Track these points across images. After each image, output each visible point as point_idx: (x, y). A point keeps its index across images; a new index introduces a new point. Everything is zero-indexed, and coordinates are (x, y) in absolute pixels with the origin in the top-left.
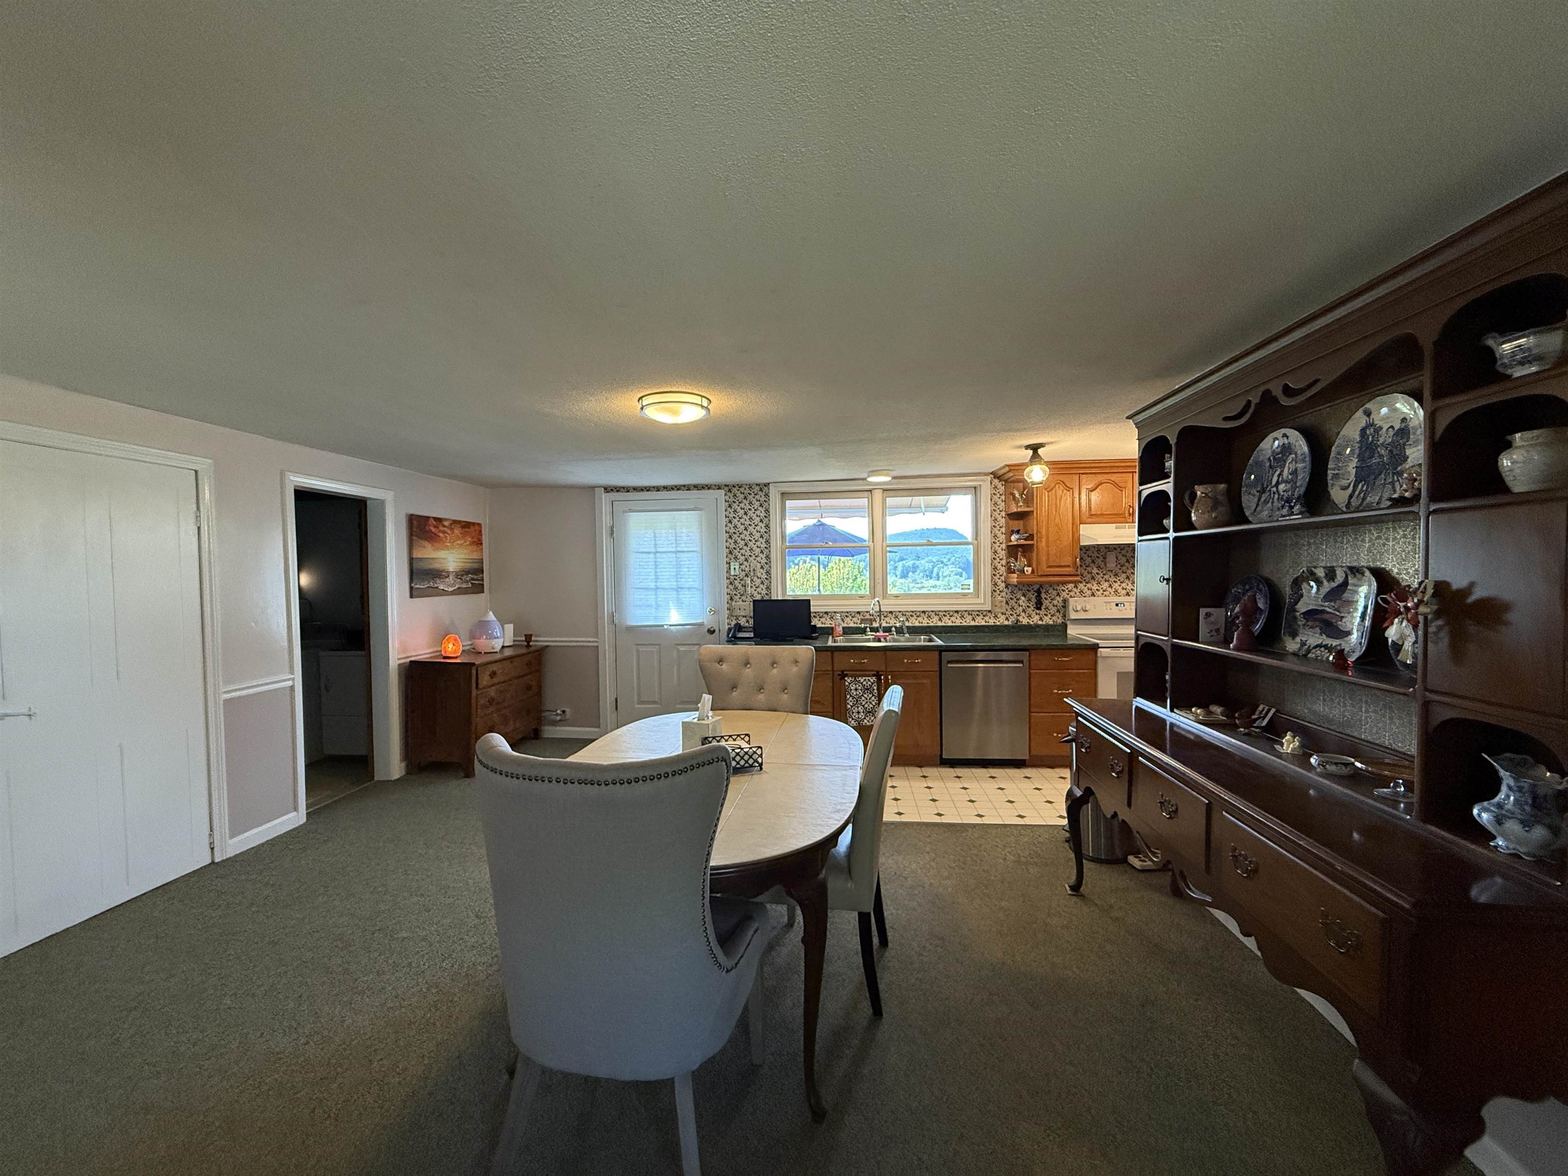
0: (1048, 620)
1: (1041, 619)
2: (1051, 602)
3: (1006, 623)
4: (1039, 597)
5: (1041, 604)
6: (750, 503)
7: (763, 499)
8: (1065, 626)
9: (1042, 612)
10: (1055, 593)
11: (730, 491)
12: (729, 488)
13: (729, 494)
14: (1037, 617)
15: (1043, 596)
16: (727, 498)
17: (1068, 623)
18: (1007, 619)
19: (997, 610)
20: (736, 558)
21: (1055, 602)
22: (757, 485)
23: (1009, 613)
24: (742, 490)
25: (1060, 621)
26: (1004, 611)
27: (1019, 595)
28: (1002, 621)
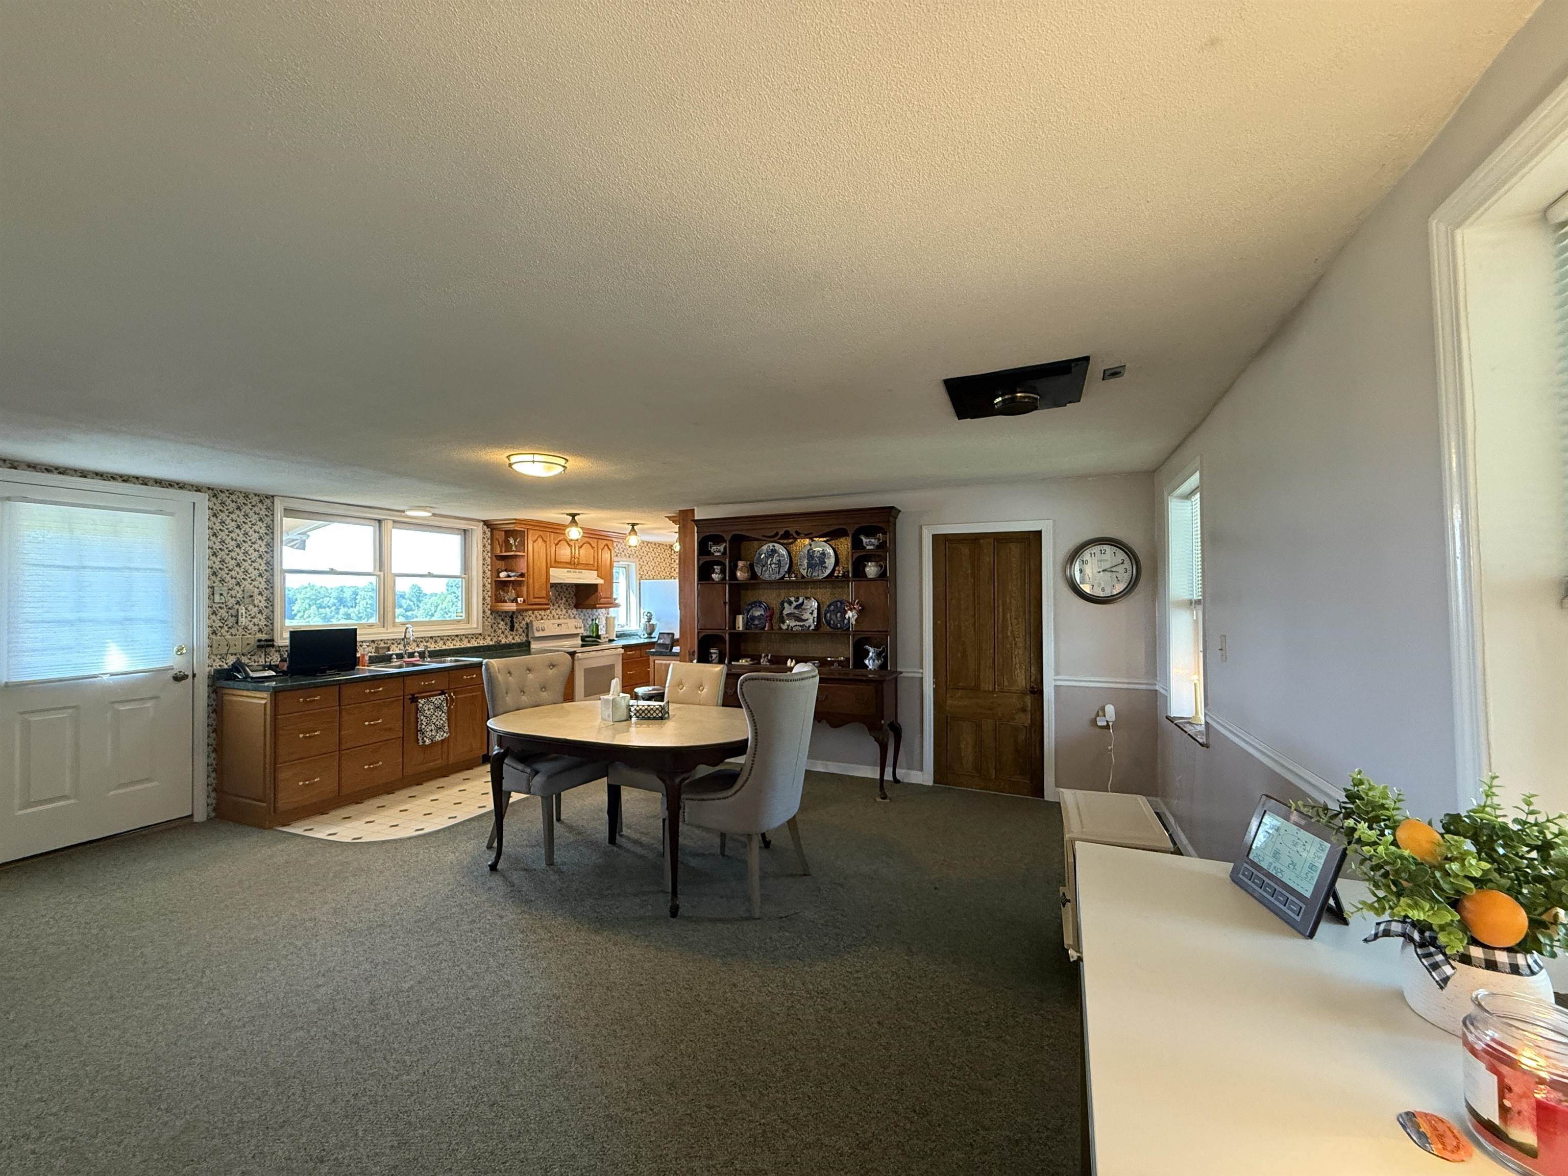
0: (518, 640)
1: (513, 639)
2: (520, 625)
3: (491, 643)
4: (512, 622)
5: (514, 626)
6: (246, 515)
7: (263, 512)
8: (529, 643)
9: (514, 633)
10: (521, 618)
11: (215, 496)
12: (214, 492)
13: (214, 499)
14: (511, 637)
15: (515, 620)
16: (211, 505)
17: (532, 641)
18: (491, 640)
19: (486, 633)
20: (222, 581)
21: (521, 625)
22: (256, 495)
23: (492, 635)
24: (234, 497)
25: (524, 639)
26: (489, 633)
27: (499, 620)
28: (489, 642)
